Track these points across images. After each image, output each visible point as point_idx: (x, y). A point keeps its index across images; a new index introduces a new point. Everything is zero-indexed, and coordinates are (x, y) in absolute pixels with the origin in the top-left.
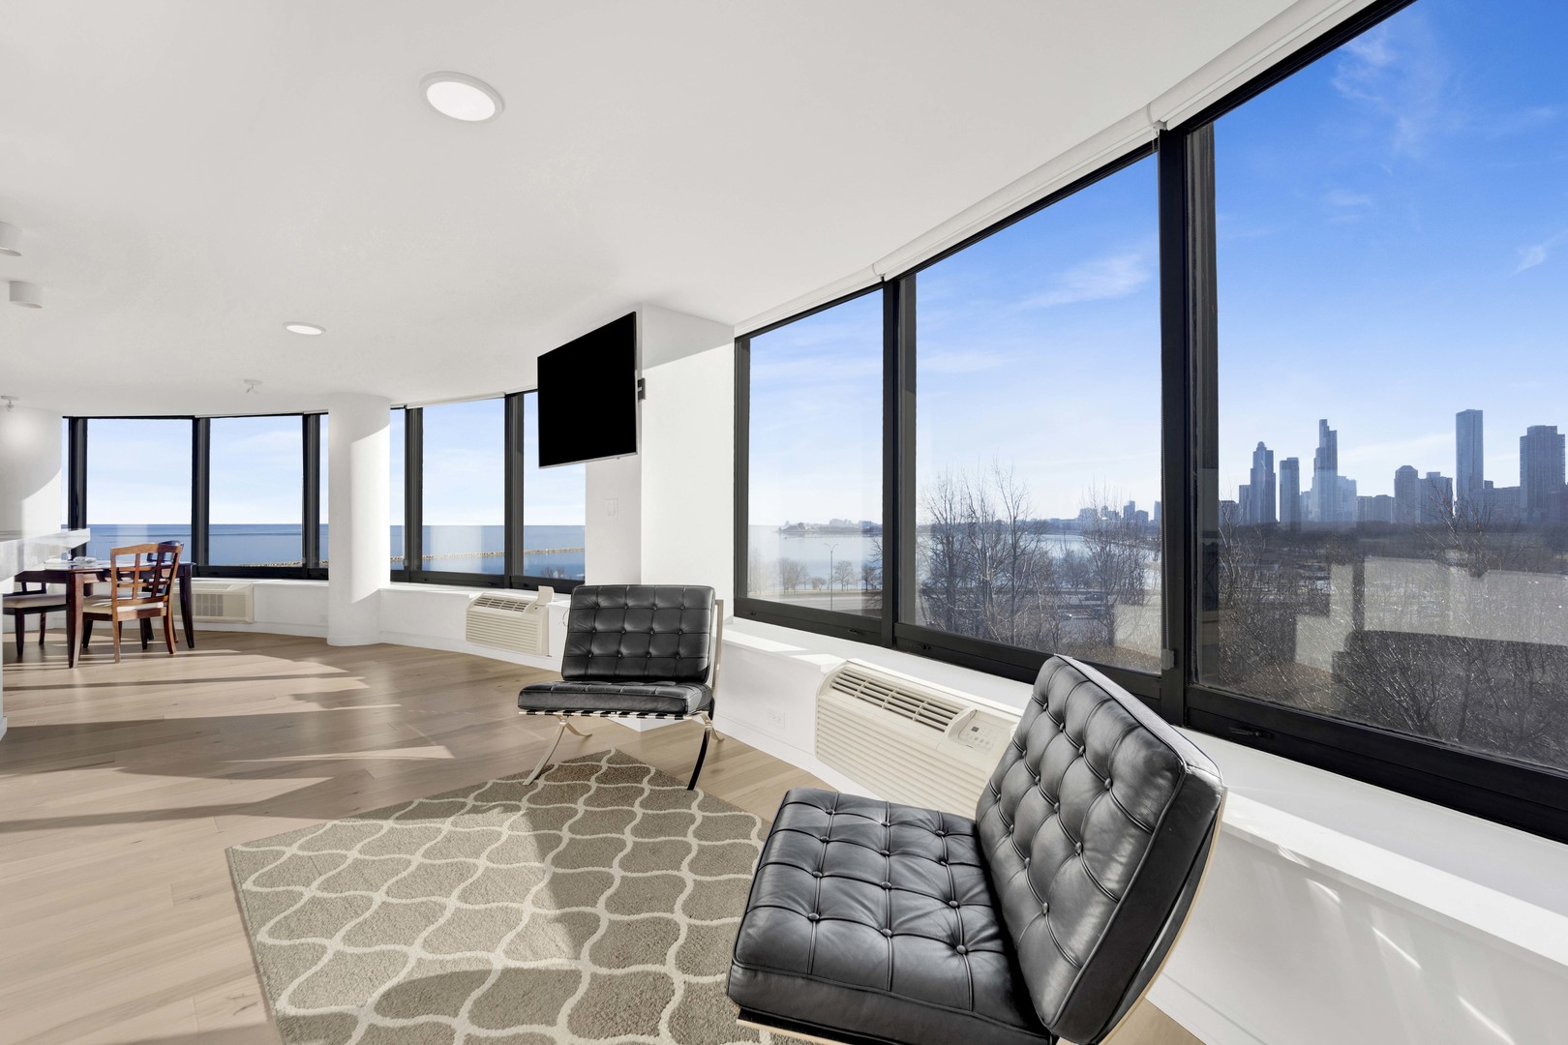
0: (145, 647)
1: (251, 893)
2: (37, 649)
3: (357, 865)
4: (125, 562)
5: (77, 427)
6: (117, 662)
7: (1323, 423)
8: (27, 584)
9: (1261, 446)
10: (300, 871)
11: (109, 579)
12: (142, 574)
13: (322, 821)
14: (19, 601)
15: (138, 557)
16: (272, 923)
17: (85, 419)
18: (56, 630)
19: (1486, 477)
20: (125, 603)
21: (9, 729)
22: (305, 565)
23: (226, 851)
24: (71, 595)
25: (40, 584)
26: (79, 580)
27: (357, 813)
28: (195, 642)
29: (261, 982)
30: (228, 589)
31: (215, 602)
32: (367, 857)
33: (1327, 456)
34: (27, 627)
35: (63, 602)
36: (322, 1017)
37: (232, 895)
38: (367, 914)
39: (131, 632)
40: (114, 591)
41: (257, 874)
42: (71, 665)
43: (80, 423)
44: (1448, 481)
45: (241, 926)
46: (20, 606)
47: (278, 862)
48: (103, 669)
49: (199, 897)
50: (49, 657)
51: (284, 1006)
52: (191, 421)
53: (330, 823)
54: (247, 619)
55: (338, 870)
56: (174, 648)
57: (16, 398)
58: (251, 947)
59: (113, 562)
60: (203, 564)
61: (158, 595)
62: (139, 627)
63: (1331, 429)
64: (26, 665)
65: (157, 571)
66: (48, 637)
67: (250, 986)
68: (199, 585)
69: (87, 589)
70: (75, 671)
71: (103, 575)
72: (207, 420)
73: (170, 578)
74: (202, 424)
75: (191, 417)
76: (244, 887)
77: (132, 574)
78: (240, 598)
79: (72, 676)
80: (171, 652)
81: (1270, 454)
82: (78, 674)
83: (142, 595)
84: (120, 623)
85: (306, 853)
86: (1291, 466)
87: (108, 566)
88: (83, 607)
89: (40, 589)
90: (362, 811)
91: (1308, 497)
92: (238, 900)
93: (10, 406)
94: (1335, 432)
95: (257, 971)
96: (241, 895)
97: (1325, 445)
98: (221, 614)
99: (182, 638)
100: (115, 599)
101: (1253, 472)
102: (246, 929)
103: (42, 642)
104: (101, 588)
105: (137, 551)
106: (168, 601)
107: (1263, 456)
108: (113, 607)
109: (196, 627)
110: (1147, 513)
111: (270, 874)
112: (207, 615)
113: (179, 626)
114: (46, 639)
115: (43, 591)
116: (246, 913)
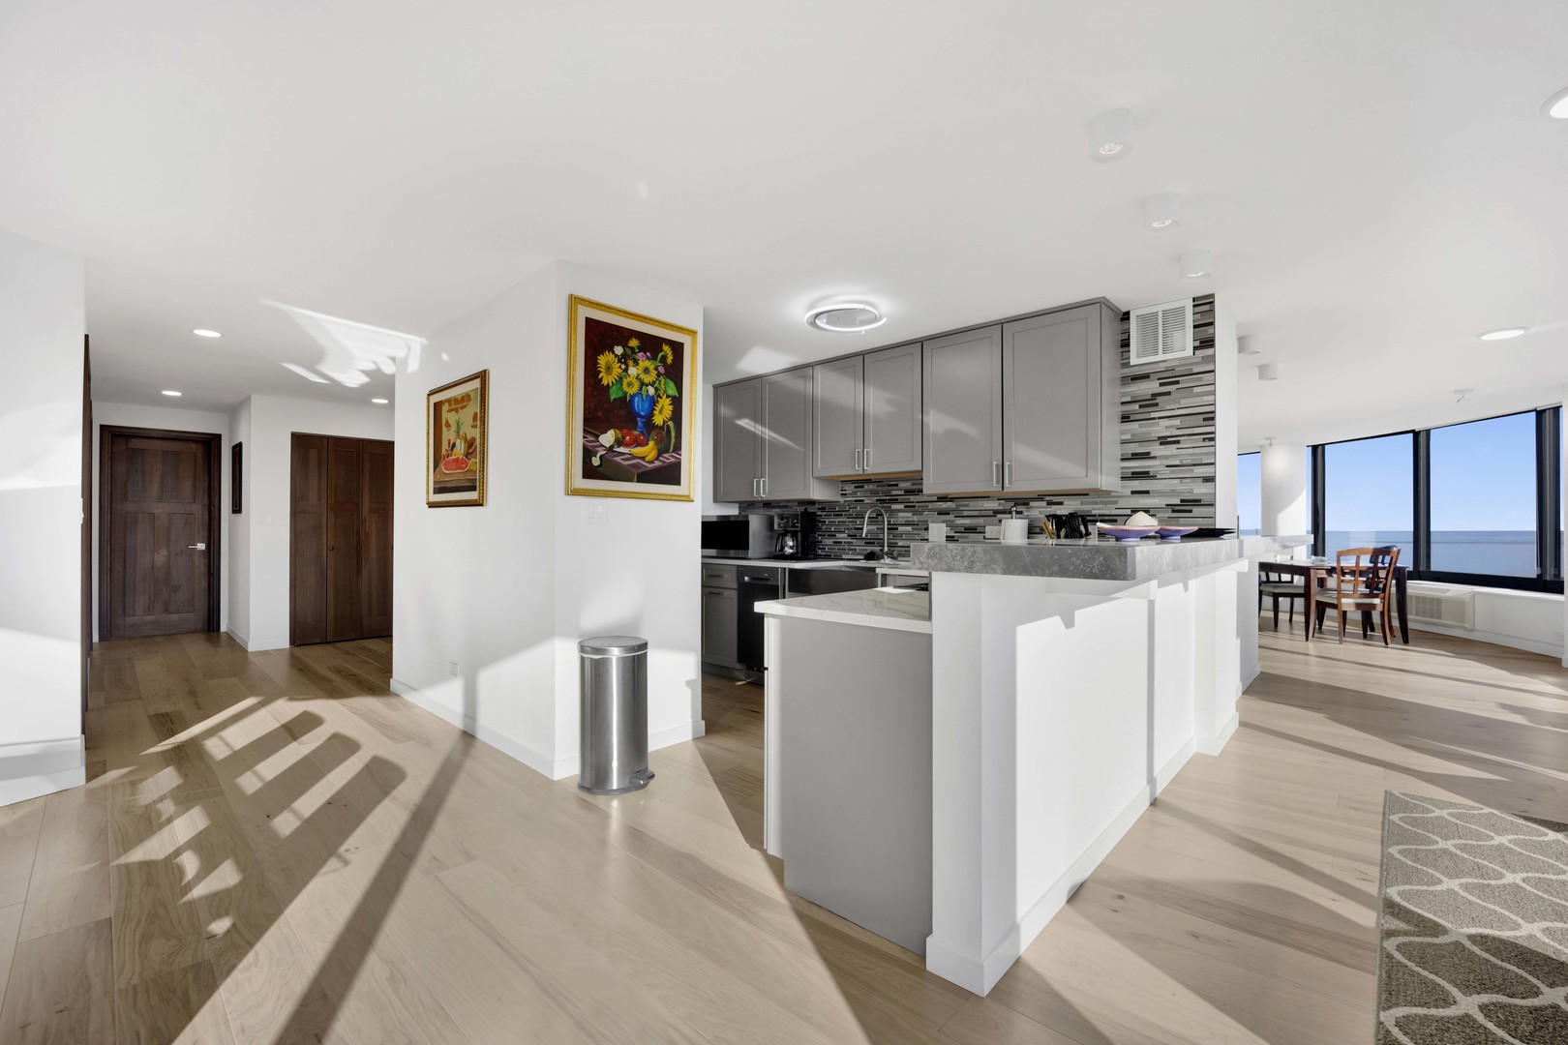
0: (1365, 636)
1: (1394, 823)
2: (1288, 624)
3: (1500, 848)
4: (1349, 562)
5: (1318, 452)
6: (1341, 643)
8: (1282, 575)
10: (1445, 829)
11: (1335, 576)
12: (1362, 573)
13: (1481, 806)
14: (1275, 587)
15: (1358, 558)
16: (1404, 847)
17: (1323, 445)
18: (1298, 613)
20: (1347, 596)
21: (1262, 672)
22: (1540, 576)
23: (1386, 792)
24: (1308, 586)
25: (1290, 576)
26: (1314, 576)
27: (1523, 814)
28: (1410, 639)
29: (1381, 873)
30: (1447, 594)
31: (1433, 605)
32: (1515, 848)
34: (1281, 608)
35: (1302, 591)
36: (1419, 915)
37: (1380, 818)
38: (1493, 882)
39: (1354, 623)
40: (1339, 585)
41: (1404, 815)
42: (1307, 640)
43: (1320, 449)
45: (1380, 838)
46: (1277, 591)
47: (1426, 815)
48: (1331, 647)
49: (1355, 809)
50: (1295, 632)
51: (1393, 893)
52: (1412, 434)
53: (1487, 810)
54: (1467, 626)
55: (1479, 843)
56: (1389, 640)
57: (1275, 438)
58: (1382, 852)
59: (1338, 561)
60: (1425, 569)
61: (1375, 592)
62: (1360, 619)
64: (1279, 635)
65: (1375, 570)
66: (1295, 617)
67: (1375, 872)
68: (1414, 587)
69: (1322, 582)
70: (1310, 644)
71: (1331, 571)
72: (1428, 432)
73: (1386, 579)
74: (1422, 438)
75: (1413, 431)
76: (1391, 817)
77: (1352, 573)
78: (1459, 604)
79: (1307, 647)
80: (1387, 643)
82: (1312, 646)
83: (1362, 589)
84: (1345, 613)
85: (1453, 820)
87: (1335, 565)
88: (1317, 596)
89: (1290, 580)
90: (1527, 815)
92: (1383, 823)
93: (1271, 445)
95: (1382, 867)
96: (1386, 821)
98: (1439, 618)
99: (1398, 634)
100: (1340, 593)
102: (1383, 841)
103: (1291, 620)
104: (1332, 582)
105: (1358, 553)
106: (1384, 598)
108: (1339, 599)
109: (1411, 625)
111: (1416, 819)
112: (1425, 616)
113: (1396, 623)
114: (1294, 619)
115: (1292, 582)
116: (1386, 833)
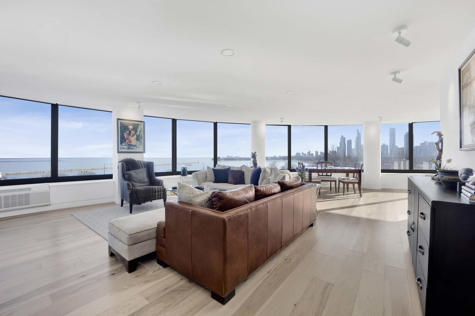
7: (358, 130)
9: (342, 136)
19: (396, 145)
33: (358, 139)
44: (387, 146)
63: (359, 132)
81: (344, 138)
86: (350, 142)
91: (354, 150)
94: (360, 133)
97: (358, 136)
101: (341, 143)
107: (343, 139)
110: (313, 154)
